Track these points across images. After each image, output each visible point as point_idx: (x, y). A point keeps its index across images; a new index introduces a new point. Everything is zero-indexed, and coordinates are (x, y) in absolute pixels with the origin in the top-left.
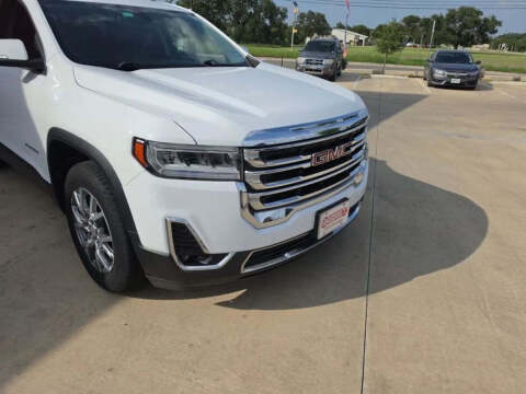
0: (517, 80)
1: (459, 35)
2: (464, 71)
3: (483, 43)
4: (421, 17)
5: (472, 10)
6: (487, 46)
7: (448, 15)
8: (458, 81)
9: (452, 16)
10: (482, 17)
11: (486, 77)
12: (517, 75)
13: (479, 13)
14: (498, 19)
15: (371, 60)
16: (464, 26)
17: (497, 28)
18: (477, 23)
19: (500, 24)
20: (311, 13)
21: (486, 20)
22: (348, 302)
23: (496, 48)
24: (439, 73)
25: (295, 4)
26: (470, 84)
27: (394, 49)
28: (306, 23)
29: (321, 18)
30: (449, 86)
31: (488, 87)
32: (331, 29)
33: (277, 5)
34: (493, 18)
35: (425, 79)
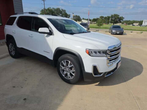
0: (132, 32)
1: (114, 21)
2: (120, 30)
3: (120, 23)
4: (104, 17)
5: (117, 15)
6: (121, 23)
7: (111, 16)
8: (119, 33)
9: (112, 16)
10: (119, 17)
11: (124, 32)
12: (132, 31)
13: (119, 16)
14: (123, 17)
15: (94, 28)
16: (115, 19)
17: (123, 19)
18: (118, 18)
19: (124, 18)
20: (76, 16)
21: (120, 17)
22: (122, 83)
23: (123, 24)
24: (114, 31)
25: (73, 14)
26: (121, 34)
27: (101, 25)
28: (75, 18)
29: (79, 17)
30: (116, 34)
31: (126, 34)
32: (81, 20)
33: (68, 14)
34: (122, 17)
35: (110, 32)
